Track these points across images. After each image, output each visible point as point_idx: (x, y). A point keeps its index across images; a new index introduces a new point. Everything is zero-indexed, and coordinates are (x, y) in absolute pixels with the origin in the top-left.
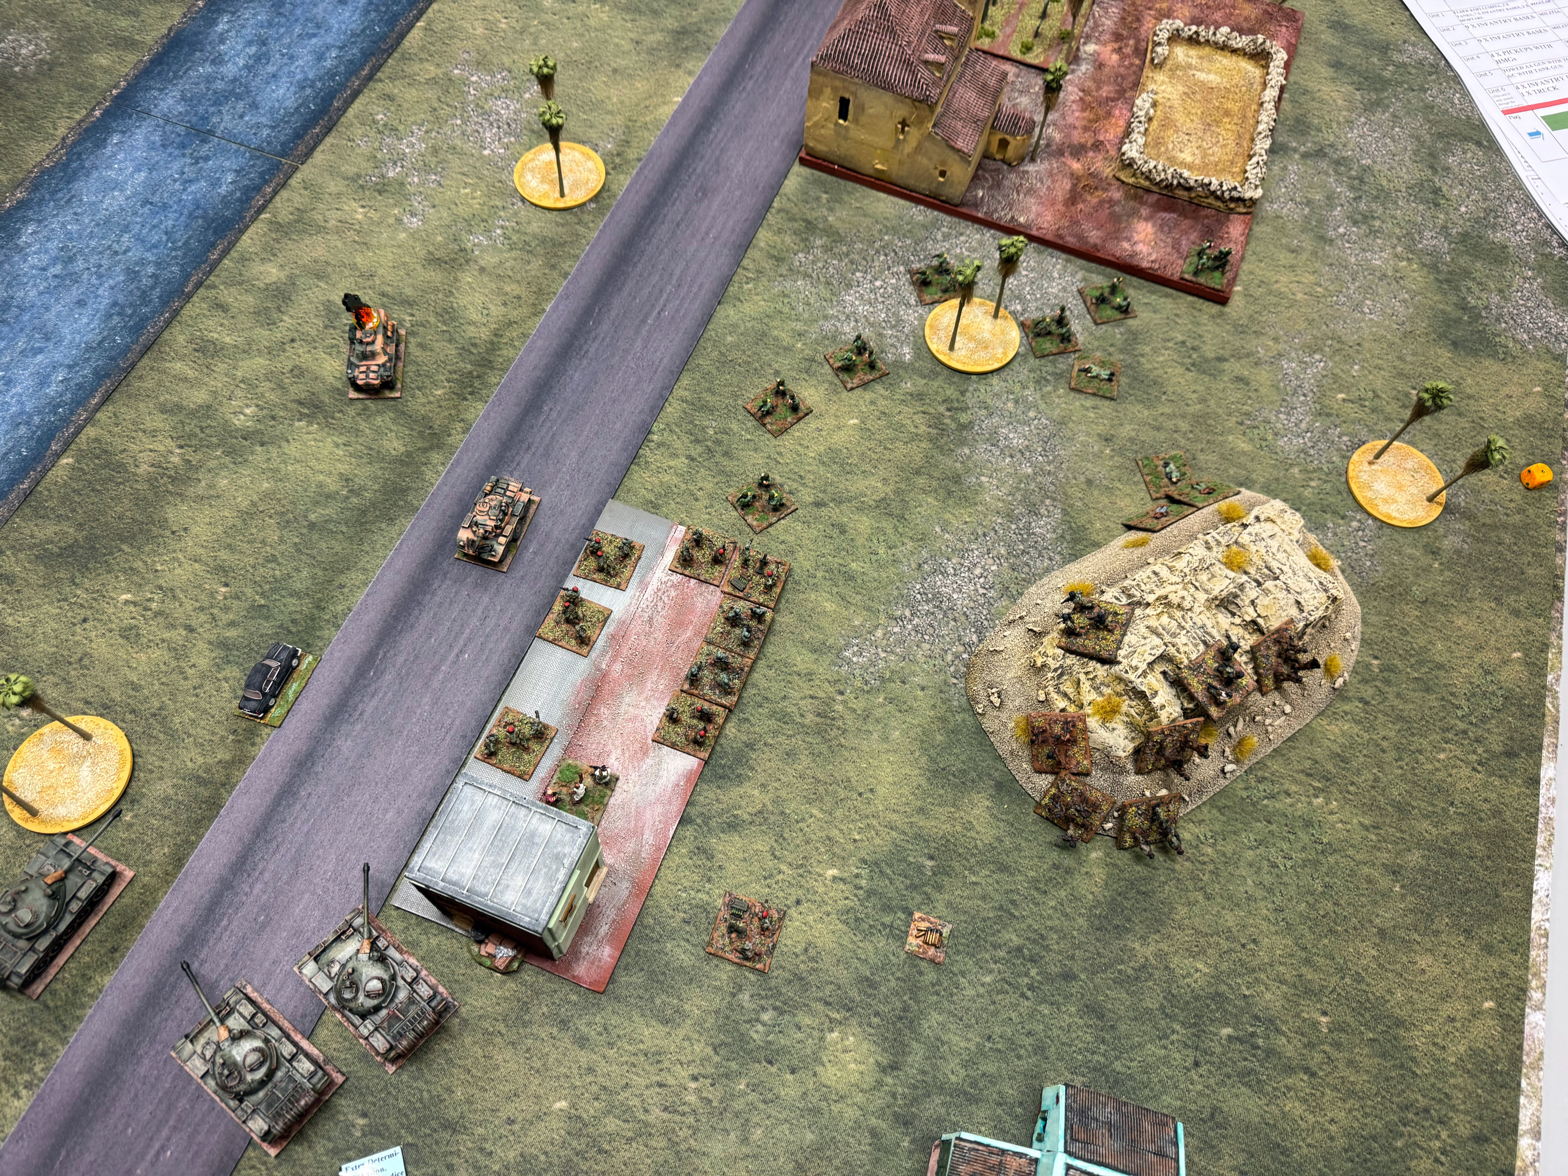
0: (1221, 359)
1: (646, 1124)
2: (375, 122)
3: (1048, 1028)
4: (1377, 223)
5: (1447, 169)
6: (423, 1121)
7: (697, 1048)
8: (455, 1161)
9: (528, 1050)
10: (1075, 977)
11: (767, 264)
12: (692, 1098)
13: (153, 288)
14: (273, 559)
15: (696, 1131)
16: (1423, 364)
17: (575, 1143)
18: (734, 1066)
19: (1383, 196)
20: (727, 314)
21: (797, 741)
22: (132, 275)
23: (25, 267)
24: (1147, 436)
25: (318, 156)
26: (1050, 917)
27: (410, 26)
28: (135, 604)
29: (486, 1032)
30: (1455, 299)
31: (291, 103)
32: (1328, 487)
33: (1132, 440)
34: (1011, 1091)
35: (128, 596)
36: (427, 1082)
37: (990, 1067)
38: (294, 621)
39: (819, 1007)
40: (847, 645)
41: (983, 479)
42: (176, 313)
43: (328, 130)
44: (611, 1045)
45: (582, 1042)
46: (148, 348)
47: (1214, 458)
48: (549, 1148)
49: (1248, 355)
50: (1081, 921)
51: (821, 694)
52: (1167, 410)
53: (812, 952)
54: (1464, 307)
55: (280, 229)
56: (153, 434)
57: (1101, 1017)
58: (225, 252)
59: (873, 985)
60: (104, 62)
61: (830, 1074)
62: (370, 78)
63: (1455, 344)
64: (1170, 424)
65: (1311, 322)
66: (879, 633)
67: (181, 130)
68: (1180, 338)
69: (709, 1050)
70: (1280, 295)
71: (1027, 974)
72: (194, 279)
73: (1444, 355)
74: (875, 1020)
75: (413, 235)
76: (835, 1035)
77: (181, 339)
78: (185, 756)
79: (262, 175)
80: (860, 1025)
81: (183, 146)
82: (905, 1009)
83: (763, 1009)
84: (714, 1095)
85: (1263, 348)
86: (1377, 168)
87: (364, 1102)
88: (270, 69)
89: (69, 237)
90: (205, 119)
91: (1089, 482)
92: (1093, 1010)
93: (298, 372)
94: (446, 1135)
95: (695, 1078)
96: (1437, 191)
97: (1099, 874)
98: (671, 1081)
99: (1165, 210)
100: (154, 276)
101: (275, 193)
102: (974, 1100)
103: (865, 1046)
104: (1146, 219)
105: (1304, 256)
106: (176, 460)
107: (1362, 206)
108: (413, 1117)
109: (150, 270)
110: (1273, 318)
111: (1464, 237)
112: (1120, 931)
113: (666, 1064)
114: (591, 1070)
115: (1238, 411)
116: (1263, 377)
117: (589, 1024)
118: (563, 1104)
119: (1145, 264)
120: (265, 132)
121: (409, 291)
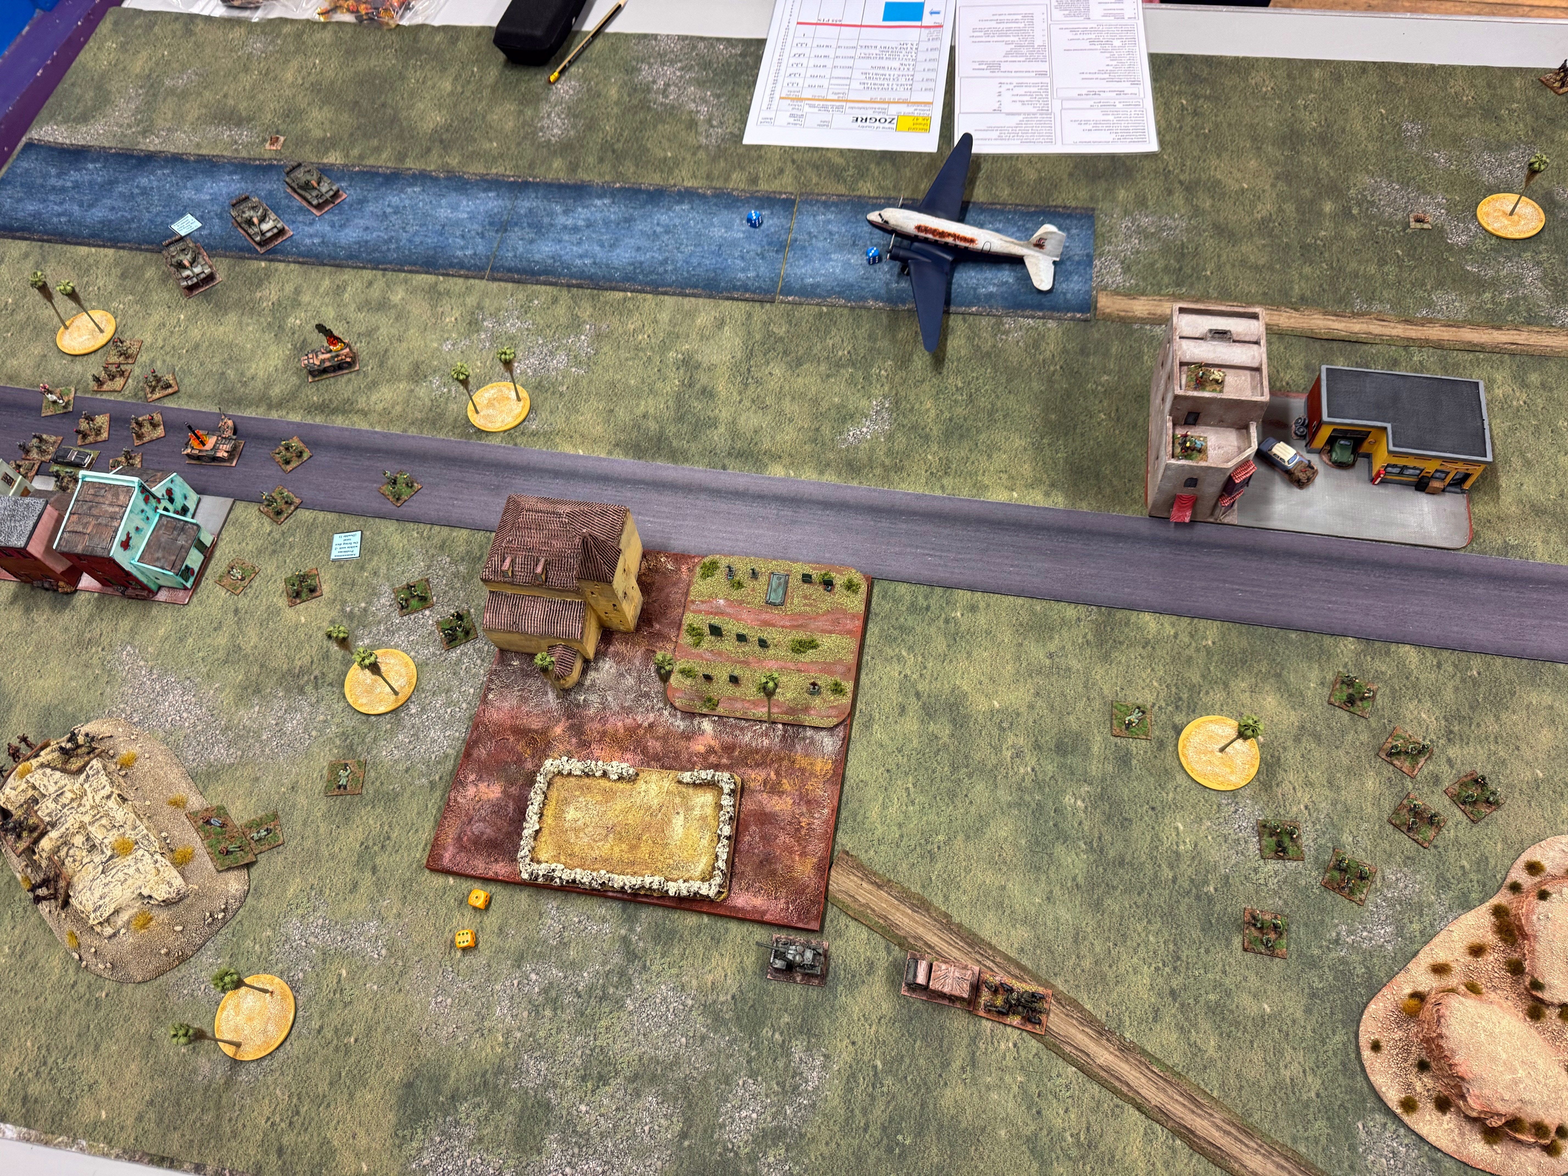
2: (531, 301)
11: (436, 541)
13: (380, 252)
22: (389, 241)
23: (390, 198)
24: (298, 816)
25: (495, 285)
33: (294, 806)
35: (183, 318)
43: (518, 282)
46: (337, 266)
52: (322, 830)
54: (455, 1098)
55: (432, 289)
58: (411, 271)
60: (556, 165)
62: (570, 286)
63: (410, 1085)
64: (309, 832)
67: (505, 218)
72: (389, 266)
73: (396, 1073)
75: (436, 350)
77: (345, 277)
79: (475, 265)
81: (492, 223)
88: (566, 237)
89: (413, 206)
90: (516, 224)
96: (603, 1079)
100: (389, 249)
101: (461, 276)
106: (265, 304)
107: (569, 998)
109: (393, 246)
116: (359, 904)
120: (510, 254)
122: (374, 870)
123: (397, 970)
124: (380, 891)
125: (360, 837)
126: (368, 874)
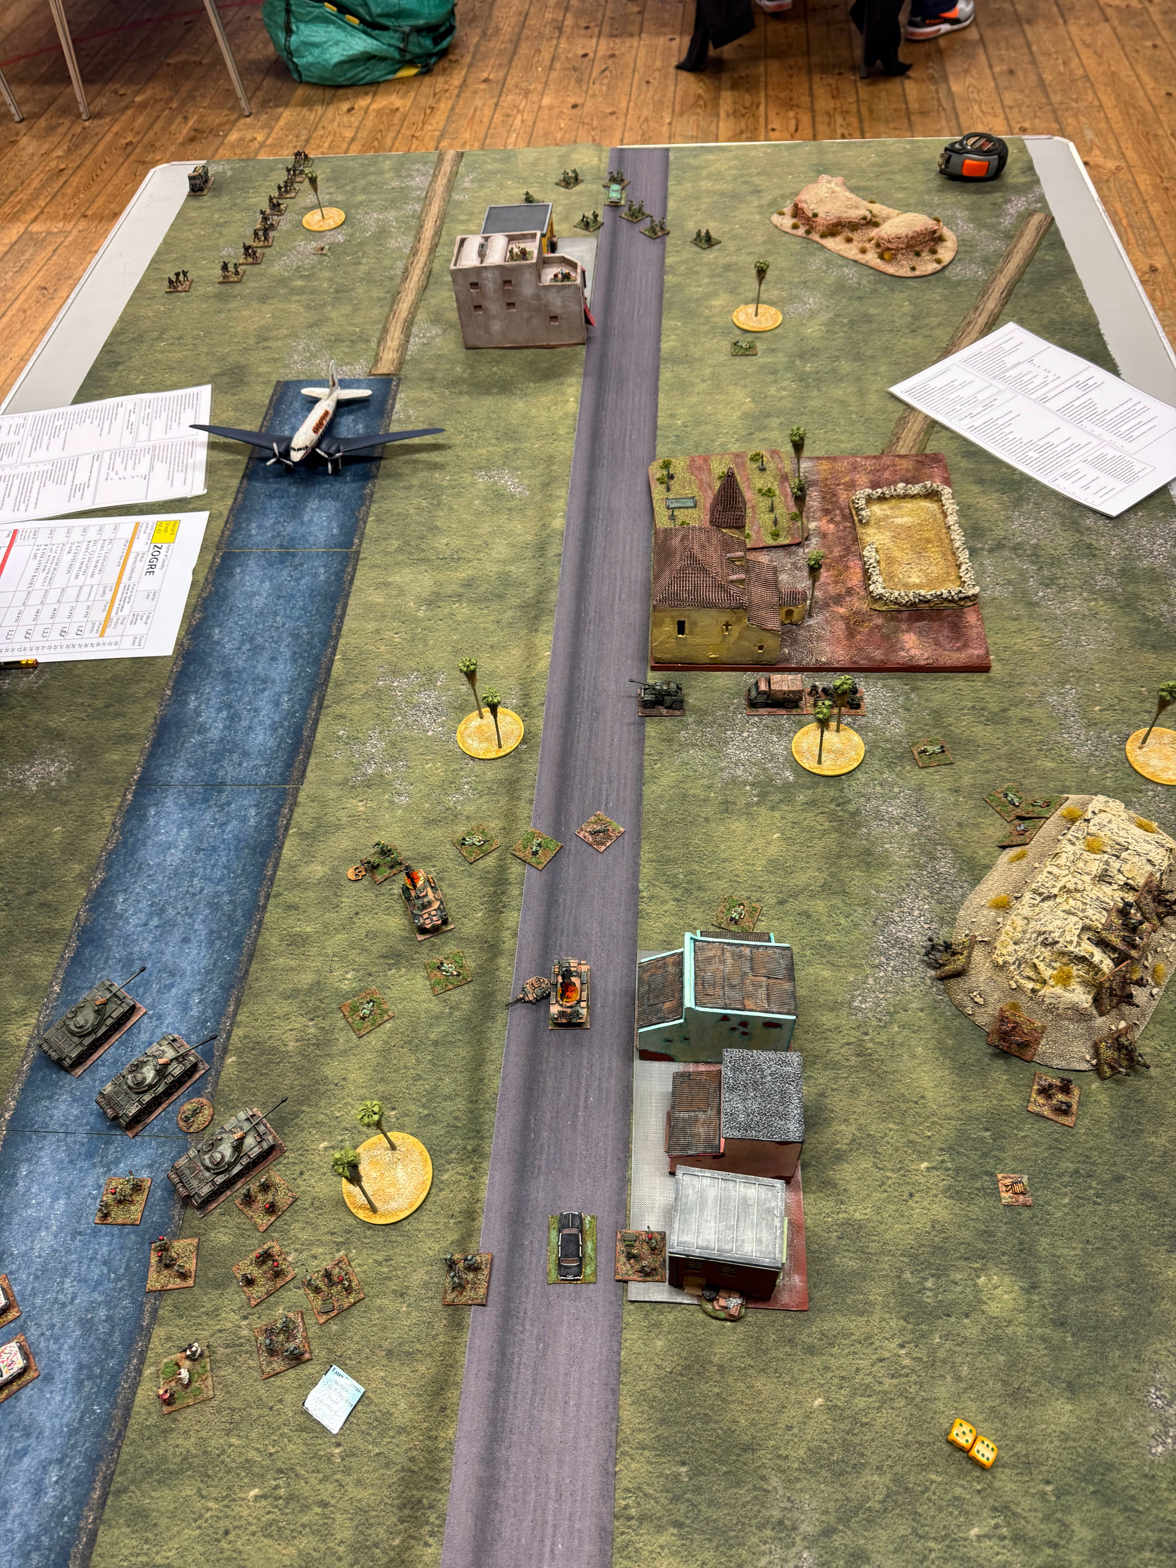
0: (1005, 710)
1: (885, 1393)
2: (339, 738)
3: (1124, 1220)
4: (1062, 581)
5: (1088, 529)
6: (727, 1452)
7: (893, 1324)
8: (765, 1472)
9: (776, 1371)
10: (1123, 1177)
11: (663, 747)
12: (907, 1362)
13: (234, 911)
14: (418, 1078)
15: (921, 1384)
16: (1140, 668)
17: (842, 1426)
18: (924, 1327)
19: (1055, 561)
20: (651, 791)
21: (853, 1079)
22: (214, 906)
23: (130, 928)
24: (982, 779)
25: (310, 775)
26: (1086, 1142)
27: (332, 661)
28: (333, 1148)
29: (740, 1369)
30: (1138, 617)
31: (272, 743)
32: (1119, 774)
33: (973, 786)
34: (1121, 1274)
35: (325, 1144)
36: (716, 1422)
37: (1099, 1263)
38: (456, 1118)
39: (961, 1263)
40: (853, 997)
41: (887, 846)
42: (260, 923)
43: (308, 754)
44: (832, 1345)
45: (811, 1350)
46: (251, 957)
47: (1034, 780)
48: (826, 1437)
49: (1022, 701)
50: (1107, 1136)
51: (853, 1040)
52: (987, 757)
53: (938, 1227)
54: (1147, 620)
55: (309, 837)
56: (286, 1017)
57: (1155, 1199)
58: (276, 866)
59: (991, 1234)
60: (116, 757)
61: (993, 1308)
62: (320, 707)
63: (1154, 647)
64: (993, 767)
65: (1051, 664)
66: (871, 981)
67: (198, 789)
68: (970, 704)
69: (902, 1322)
70: (1022, 652)
71: (1090, 1187)
72: (262, 893)
73: (1150, 657)
74: (1005, 1258)
75: (406, 809)
76: (983, 1279)
77: (274, 940)
78: (424, 1247)
79: (275, 802)
80: (996, 1265)
81: (206, 800)
82: (1021, 1243)
83: (925, 1279)
84: (921, 1353)
85: (1028, 692)
86: (1042, 543)
87: (678, 1454)
88: (245, 723)
89: (153, 894)
90: (213, 775)
91: (960, 824)
92: (1146, 1196)
93: (371, 935)
94: (749, 1455)
95: (902, 1346)
96: (1089, 546)
97: (1104, 1098)
98: (887, 1354)
99: (918, 621)
100: (231, 902)
101: (291, 811)
102: (1099, 1290)
103: (1007, 1280)
104: (908, 631)
105: (1025, 620)
106: (312, 1030)
107: (1046, 573)
108: (719, 1451)
109: (226, 898)
110: (1025, 670)
111: (1123, 572)
112: (1137, 1133)
113: (878, 1343)
114: (827, 1368)
115: (1034, 742)
116: (1038, 712)
117: (809, 1335)
118: (819, 1401)
119: (922, 663)
120: (264, 770)
121: (423, 850)
123: (1077, 674)
126: (1010, 713)
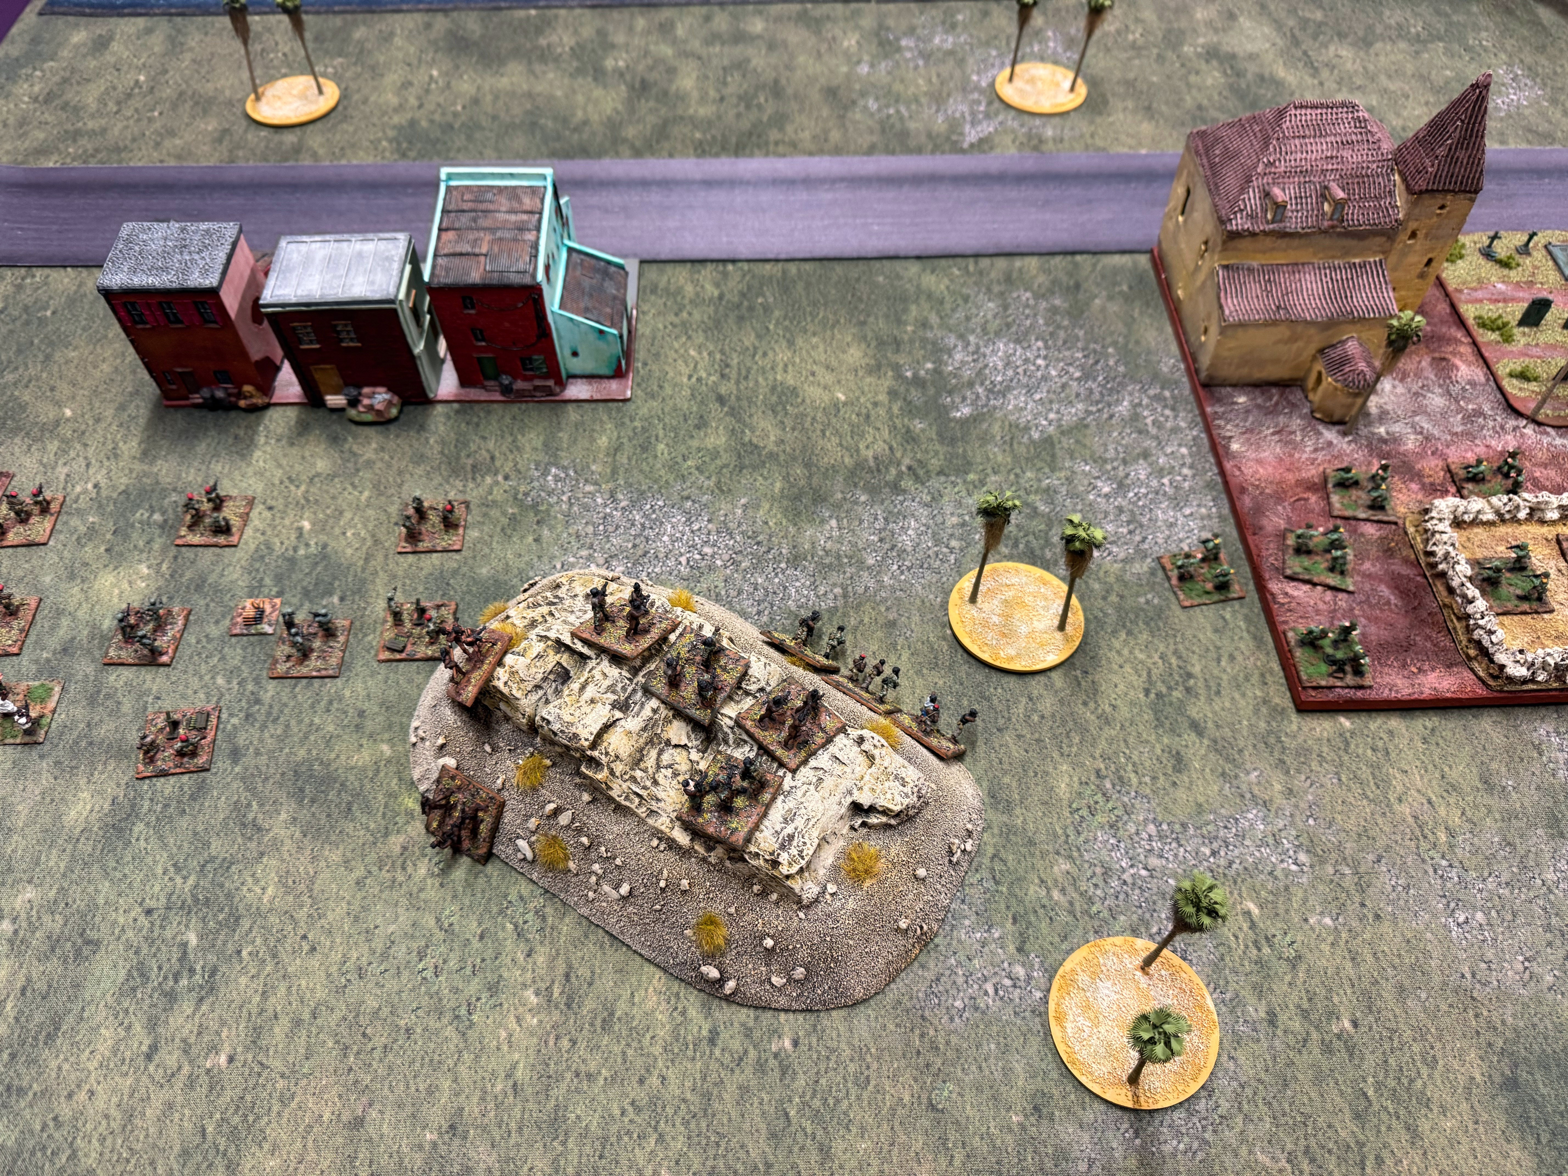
2: (952, 17)
7: (124, 479)
11: (995, 275)
12: (78, 489)
14: (496, 118)
17: (36, 429)
18: (110, 508)
28: (431, 78)
35: (436, 74)
40: (565, 469)
41: (834, 523)
44: (121, 425)
46: (648, 6)
48: (32, 417)
49: (1231, 761)
50: (303, 752)
51: (498, 463)
55: (802, 16)
56: (576, 34)
59: (199, 587)
61: (106, 577)
65: (1365, 835)
66: (589, 488)
68: (1196, 670)
69: (123, 488)
70: (1383, 781)
73: (1471, 1067)
75: (850, 74)
76: (145, 571)
83: (164, 513)
85: (1260, 778)
87: (64, 309)
93: (671, 71)
95: (96, 486)
97: (363, 759)
98: (92, 471)
103: (138, 597)
105: (1492, 801)
106: (559, 51)
112: (298, 795)
113: (107, 464)
114: (98, 420)
115: (1120, 767)
116: (1208, 788)
117: (137, 407)
118: (68, 413)
122: (1196, 727)
123: (1349, 882)
124: (1228, 759)
125: (1139, 682)
126: (1190, 737)
